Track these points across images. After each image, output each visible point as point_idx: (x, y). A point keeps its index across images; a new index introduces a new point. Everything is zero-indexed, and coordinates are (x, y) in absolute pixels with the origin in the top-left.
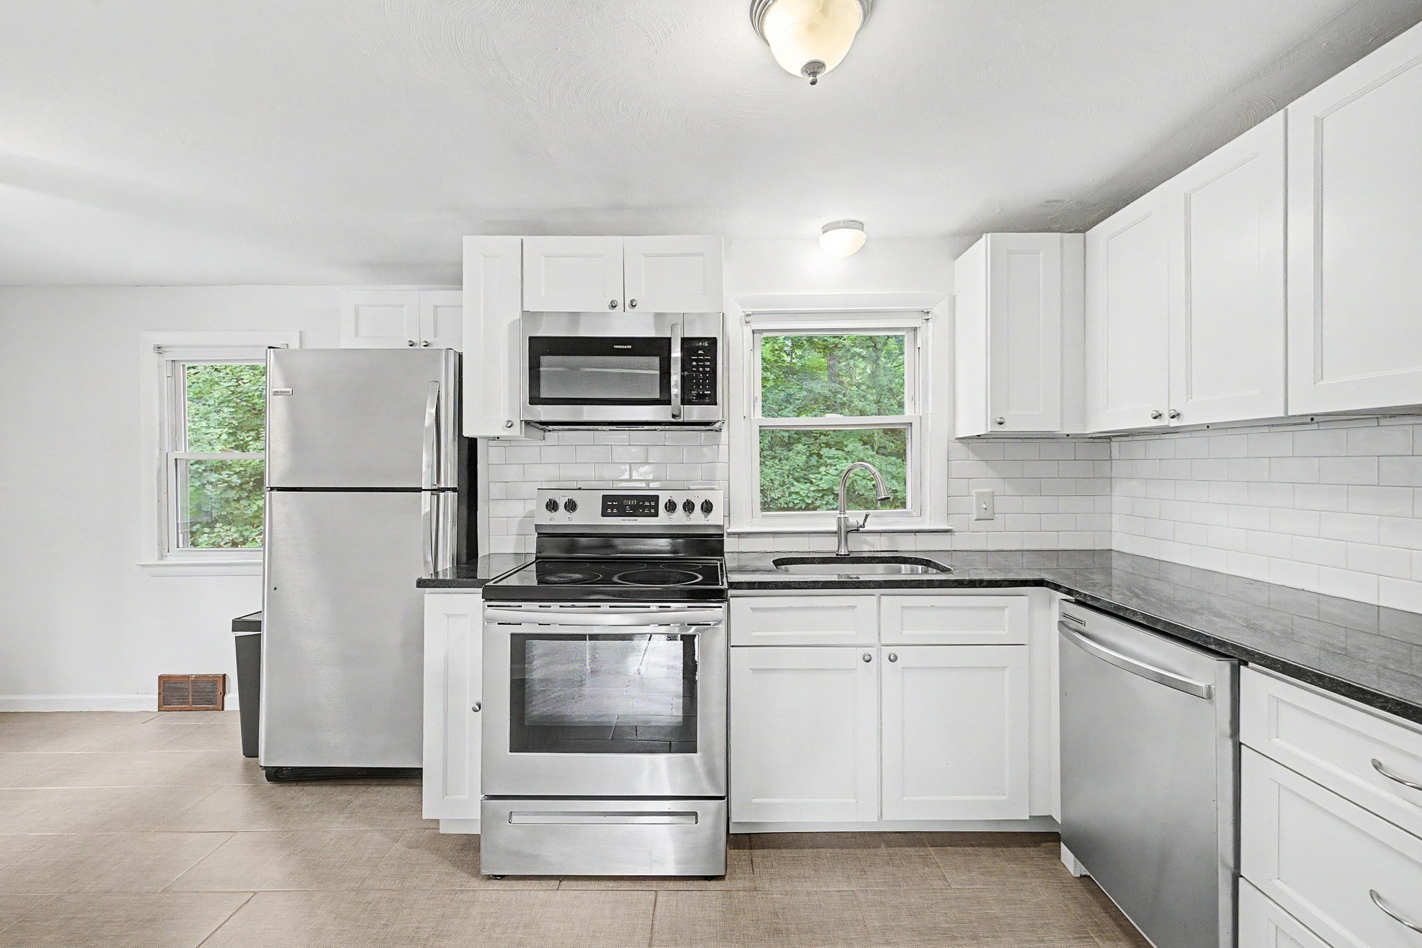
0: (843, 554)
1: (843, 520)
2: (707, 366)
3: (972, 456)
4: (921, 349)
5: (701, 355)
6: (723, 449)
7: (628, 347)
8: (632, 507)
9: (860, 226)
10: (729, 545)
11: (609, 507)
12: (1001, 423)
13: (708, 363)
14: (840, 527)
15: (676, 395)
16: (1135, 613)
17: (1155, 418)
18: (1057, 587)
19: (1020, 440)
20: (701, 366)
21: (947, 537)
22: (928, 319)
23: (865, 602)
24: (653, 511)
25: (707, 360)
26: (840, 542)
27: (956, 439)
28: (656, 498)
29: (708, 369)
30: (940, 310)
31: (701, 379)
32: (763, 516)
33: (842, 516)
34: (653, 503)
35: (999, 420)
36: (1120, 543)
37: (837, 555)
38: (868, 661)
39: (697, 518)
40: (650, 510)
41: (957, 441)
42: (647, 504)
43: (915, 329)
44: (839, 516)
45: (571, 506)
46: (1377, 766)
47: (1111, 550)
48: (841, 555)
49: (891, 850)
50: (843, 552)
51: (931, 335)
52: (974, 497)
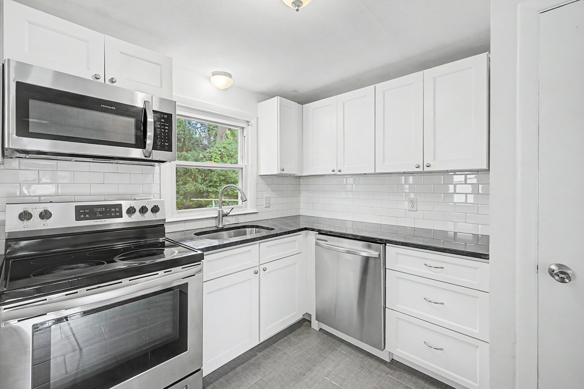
0: (221, 227)
1: (221, 211)
2: (167, 129)
3: (264, 183)
4: (246, 137)
5: (163, 122)
6: (157, 176)
7: (113, 108)
8: (101, 213)
9: (230, 76)
10: (168, 229)
11: (82, 213)
12: (283, 170)
13: (167, 128)
14: (219, 215)
15: (149, 144)
16: (348, 235)
17: (333, 171)
18: (313, 230)
19: (277, 177)
20: (163, 129)
21: (255, 215)
22: (249, 125)
23: (254, 247)
24: (118, 214)
25: (167, 126)
26: (219, 222)
27: (259, 175)
28: (120, 206)
29: (167, 131)
30: (253, 122)
31: (163, 136)
32: (178, 213)
33: (220, 209)
34: (117, 209)
35: (282, 169)
36: (303, 212)
37: (218, 228)
38: (256, 274)
39: (149, 216)
40: (116, 214)
41: (259, 176)
42: (114, 210)
43: (243, 128)
44: (219, 209)
45: (45, 215)
46: (425, 265)
47: (300, 215)
48: (220, 228)
49: (262, 353)
50: (221, 226)
51: (249, 131)
52: (264, 199)
